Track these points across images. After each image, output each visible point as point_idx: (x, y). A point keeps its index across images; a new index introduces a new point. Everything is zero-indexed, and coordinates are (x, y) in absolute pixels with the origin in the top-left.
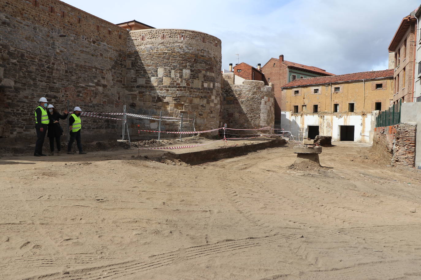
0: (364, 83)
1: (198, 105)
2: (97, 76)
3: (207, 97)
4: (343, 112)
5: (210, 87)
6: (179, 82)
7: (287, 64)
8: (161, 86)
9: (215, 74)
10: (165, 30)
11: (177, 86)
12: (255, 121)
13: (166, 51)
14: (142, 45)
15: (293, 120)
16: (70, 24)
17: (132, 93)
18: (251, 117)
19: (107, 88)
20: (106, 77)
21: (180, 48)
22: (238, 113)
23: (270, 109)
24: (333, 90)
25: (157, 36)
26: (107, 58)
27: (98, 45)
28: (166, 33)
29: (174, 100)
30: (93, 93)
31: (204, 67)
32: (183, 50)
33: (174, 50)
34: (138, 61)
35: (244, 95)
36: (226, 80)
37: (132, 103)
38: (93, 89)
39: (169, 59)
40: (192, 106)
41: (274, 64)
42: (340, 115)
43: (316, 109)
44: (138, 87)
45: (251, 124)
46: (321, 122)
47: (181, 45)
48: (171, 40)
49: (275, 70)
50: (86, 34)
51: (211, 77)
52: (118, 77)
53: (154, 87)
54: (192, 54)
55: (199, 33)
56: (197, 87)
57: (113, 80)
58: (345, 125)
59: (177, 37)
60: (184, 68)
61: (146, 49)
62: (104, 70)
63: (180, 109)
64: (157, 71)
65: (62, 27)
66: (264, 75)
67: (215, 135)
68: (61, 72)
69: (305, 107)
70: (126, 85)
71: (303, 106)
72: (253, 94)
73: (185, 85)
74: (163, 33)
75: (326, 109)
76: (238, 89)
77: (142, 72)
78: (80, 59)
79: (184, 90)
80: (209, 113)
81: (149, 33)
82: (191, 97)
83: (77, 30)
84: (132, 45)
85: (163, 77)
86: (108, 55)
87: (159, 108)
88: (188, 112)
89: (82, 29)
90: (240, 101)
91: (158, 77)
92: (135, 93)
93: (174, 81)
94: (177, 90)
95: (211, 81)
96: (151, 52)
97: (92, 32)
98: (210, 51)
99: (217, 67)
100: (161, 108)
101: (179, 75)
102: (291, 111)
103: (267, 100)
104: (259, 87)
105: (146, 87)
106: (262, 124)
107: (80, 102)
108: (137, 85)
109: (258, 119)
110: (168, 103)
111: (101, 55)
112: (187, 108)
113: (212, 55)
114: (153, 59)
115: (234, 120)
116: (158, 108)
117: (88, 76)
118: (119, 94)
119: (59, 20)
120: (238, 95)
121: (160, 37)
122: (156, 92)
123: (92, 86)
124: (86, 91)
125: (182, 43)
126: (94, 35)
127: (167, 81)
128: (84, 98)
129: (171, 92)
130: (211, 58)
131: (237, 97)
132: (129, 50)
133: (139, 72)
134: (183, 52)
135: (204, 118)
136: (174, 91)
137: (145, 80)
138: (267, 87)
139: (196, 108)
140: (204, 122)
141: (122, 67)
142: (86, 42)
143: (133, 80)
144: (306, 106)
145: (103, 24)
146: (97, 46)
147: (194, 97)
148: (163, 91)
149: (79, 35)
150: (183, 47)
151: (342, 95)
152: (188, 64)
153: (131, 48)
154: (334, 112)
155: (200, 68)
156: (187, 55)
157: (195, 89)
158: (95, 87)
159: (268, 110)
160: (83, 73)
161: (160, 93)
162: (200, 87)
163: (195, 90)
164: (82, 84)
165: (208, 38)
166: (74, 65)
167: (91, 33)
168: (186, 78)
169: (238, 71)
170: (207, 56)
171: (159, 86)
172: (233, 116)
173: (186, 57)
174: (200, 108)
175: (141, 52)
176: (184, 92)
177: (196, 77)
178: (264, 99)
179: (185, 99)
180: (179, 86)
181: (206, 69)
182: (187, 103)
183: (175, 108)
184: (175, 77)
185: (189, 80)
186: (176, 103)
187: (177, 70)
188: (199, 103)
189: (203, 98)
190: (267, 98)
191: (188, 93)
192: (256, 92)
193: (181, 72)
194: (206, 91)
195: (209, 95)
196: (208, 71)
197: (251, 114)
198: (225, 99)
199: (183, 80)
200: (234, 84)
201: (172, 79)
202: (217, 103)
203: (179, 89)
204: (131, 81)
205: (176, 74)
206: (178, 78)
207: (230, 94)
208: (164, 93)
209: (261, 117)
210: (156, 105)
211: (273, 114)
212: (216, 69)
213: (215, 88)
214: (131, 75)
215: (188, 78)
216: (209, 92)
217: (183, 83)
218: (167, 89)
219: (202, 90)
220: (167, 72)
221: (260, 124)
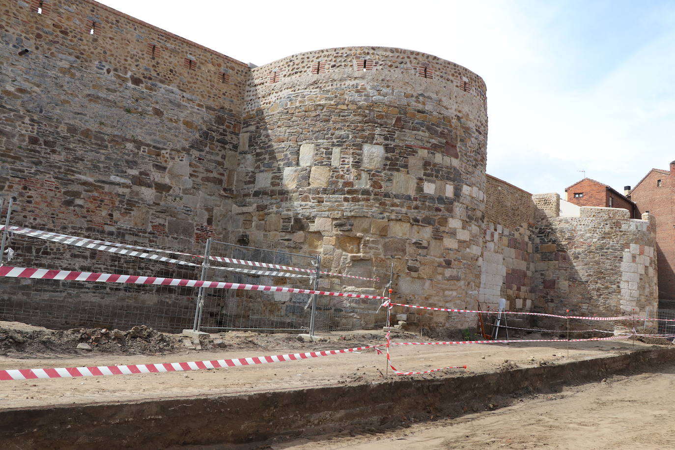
1: (404, 241)
2: (139, 161)
3: (434, 221)
5: (445, 194)
6: (351, 177)
8: (306, 189)
9: (461, 160)
10: (322, 51)
11: (346, 189)
12: (608, 298)
13: (323, 102)
14: (273, 93)
16: (62, 32)
17: (245, 209)
18: (598, 290)
19: (171, 192)
20: (169, 167)
21: (358, 91)
22: (566, 280)
23: (647, 273)
25: (304, 67)
26: (176, 122)
27: (151, 89)
28: (326, 58)
29: (336, 226)
30: (121, 202)
31: (425, 139)
32: (365, 95)
33: (342, 97)
34: (262, 131)
35: (582, 240)
36: (539, 207)
37: (243, 235)
38: (121, 190)
39: (328, 121)
40: (386, 243)
44: (256, 194)
45: (596, 306)
47: (361, 83)
48: (336, 73)
49: (662, 193)
50: (112, 61)
51: (447, 167)
52: (208, 171)
53: (287, 192)
54: (390, 106)
55: (412, 53)
56: (402, 191)
57: (191, 175)
59: (352, 66)
60: (366, 142)
61: (278, 101)
62: (165, 149)
63: (352, 252)
64: (297, 152)
65: (32, 34)
66: (636, 206)
67: (462, 328)
68: (15, 140)
70: (235, 192)
72: (604, 238)
73: (368, 187)
74: (318, 58)
76: (567, 226)
77: (267, 156)
78: (85, 115)
79: (364, 200)
80: (439, 266)
81: (287, 63)
82: (383, 218)
83: (82, 47)
84: (254, 98)
85: (310, 167)
86: (182, 115)
87: (297, 247)
88: (374, 260)
89: (99, 48)
90: (571, 252)
91: (299, 168)
92: (250, 209)
93: (337, 177)
94: (346, 200)
95: (449, 179)
96: (289, 106)
97: (132, 58)
98: (444, 99)
99: (469, 144)
100: (301, 248)
101: (351, 160)
103: (637, 252)
104: (618, 222)
105: (272, 194)
106: (625, 306)
107: (73, 218)
108: (255, 189)
109: (616, 295)
110: (319, 234)
111: (158, 113)
112: (370, 248)
113: (450, 110)
114: (291, 123)
115: (558, 297)
117: (108, 158)
118: (209, 210)
119: (22, 17)
120: (566, 239)
121: (311, 69)
122: (293, 207)
123: (118, 184)
124: (96, 194)
125: (362, 78)
126: (137, 66)
127: (320, 178)
128: (88, 211)
129: (328, 203)
130: (447, 119)
131: (565, 245)
132: (247, 110)
133: (260, 158)
134: (365, 100)
135: (423, 278)
136: (336, 202)
137: (271, 175)
138: (637, 222)
139: (397, 250)
140: (423, 289)
141: (225, 148)
142: (109, 78)
143: (249, 178)
145: (172, 44)
146: (145, 90)
147: (392, 220)
148: (310, 204)
149: (89, 59)
150: (365, 89)
152: (378, 131)
153: (251, 105)
155: (412, 143)
156: (377, 110)
157: (396, 196)
158: (128, 187)
159: (641, 275)
160: (92, 151)
161: (299, 207)
162: (412, 193)
163: (397, 201)
164: (85, 174)
165: (438, 66)
166: (62, 129)
167: (128, 59)
168: (371, 168)
169: (577, 196)
170: (435, 113)
171: (300, 189)
172: (556, 286)
173: (372, 113)
174: (410, 249)
175: (268, 109)
176: (363, 205)
177: (399, 166)
178: (629, 248)
179: (366, 222)
180: (350, 188)
181: (431, 144)
182: (370, 235)
183: (338, 248)
184: (342, 166)
185: (379, 172)
186: (341, 233)
187: (347, 148)
188: (408, 236)
189: (420, 223)
190: (638, 246)
191: (376, 207)
192: (609, 234)
193: (358, 151)
194: (431, 205)
195: (440, 217)
196: (439, 152)
197: (597, 283)
198: (536, 250)
199: (363, 172)
200: (558, 215)
201: (333, 171)
202: (468, 240)
203: (350, 196)
204: (245, 182)
205: (343, 158)
206: (349, 167)
207: (549, 238)
208: (312, 207)
209: (623, 291)
210: (291, 240)
211: (653, 284)
212: (463, 148)
213: (462, 198)
214: (246, 167)
215: (377, 167)
216: (442, 209)
217: (360, 181)
218: (319, 197)
219: (416, 200)
220: (322, 153)
221: (621, 307)
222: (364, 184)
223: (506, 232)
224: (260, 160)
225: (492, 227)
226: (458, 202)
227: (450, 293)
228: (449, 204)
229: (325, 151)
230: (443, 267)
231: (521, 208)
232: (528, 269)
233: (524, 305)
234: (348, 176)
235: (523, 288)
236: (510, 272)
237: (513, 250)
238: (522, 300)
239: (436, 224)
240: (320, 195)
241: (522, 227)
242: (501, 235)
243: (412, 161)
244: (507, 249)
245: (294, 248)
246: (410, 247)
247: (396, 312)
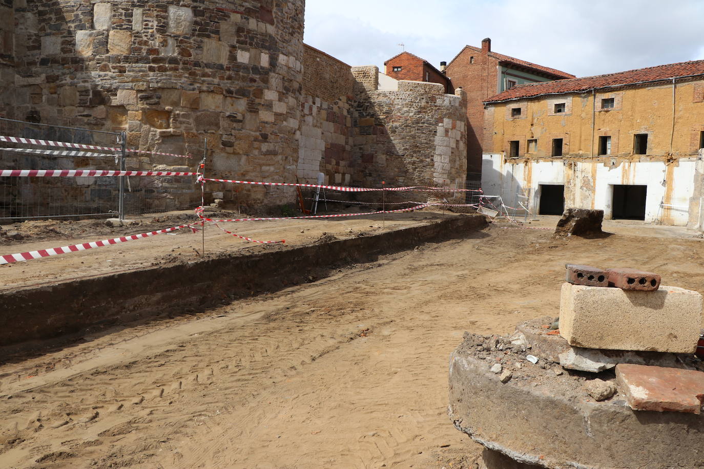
0: (675, 87)
1: (218, 114)
3: (249, 92)
4: (621, 153)
5: (260, 63)
6: (156, 43)
7: (498, 57)
8: (104, 56)
9: (277, 26)
11: (151, 57)
12: (422, 171)
15: (508, 172)
17: (31, 80)
18: (414, 163)
22: (383, 154)
23: (457, 147)
24: (599, 104)
31: (238, 2)
35: (399, 114)
36: (358, 80)
37: (32, 112)
40: (197, 117)
41: (472, 58)
42: (613, 161)
43: (558, 148)
44: (44, 62)
45: (412, 179)
46: (569, 175)
49: (474, 70)
51: (262, 34)
53: (82, 60)
56: (214, 60)
58: (625, 184)
60: (172, 3)
63: (160, 127)
64: (91, 12)
66: (450, 82)
69: (534, 143)
70: (16, 60)
71: (530, 141)
72: (419, 112)
73: (176, 54)
75: (582, 148)
76: (385, 99)
77: (53, 16)
79: (171, 69)
80: (255, 140)
82: (194, 89)
85: (108, 31)
87: (99, 124)
88: (185, 135)
90: (389, 126)
91: (94, 31)
92: (38, 80)
93: (140, 43)
94: (151, 69)
95: (264, 47)
99: (285, 9)
100: (103, 125)
101: (155, 23)
102: (504, 154)
103: (450, 126)
104: (433, 97)
105: (64, 62)
106: (438, 178)
108: (42, 56)
109: (430, 168)
110: (122, 109)
112: (181, 123)
115: (376, 171)
116: (96, 124)
120: (384, 113)
122: (90, 77)
127: (119, 43)
129: (131, 73)
131: (383, 119)
133: (44, 17)
135: (239, 154)
136: (140, 71)
137: (60, 39)
138: (450, 97)
139: (210, 124)
140: (239, 165)
143: (33, 42)
144: (536, 141)
147: (204, 91)
148: (110, 74)
151: (620, 117)
154: (599, 155)
155: (224, 6)
157: (207, 66)
159: (452, 148)
161: (99, 78)
162: (224, 62)
163: (208, 71)
168: (178, 33)
169: (396, 70)
171: (98, 57)
172: (374, 160)
174: (223, 123)
176: (170, 76)
177: (210, 32)
178: (442, 122)
179: (175, 95)
180: (155, 56)
181: (244, 8)
182: (180, 108)
183: (145, 124)
184: (145, 30)
185: (187, 38)
186: (148, 107)
187: (149, 10)
188: (221, 109)
189: (234, 95)
190: (451, 121)
191: (186, 77)
192: (424, 108)
193: (163, 14)
194: (246, 75)
195: (254, 88)
196: (253, 17)
197: (413, 156)
198: (355, 124)
199: (169, 38)
200: (376, 88)
201: (135, 36)
202: (285, 112)
203: (156, 66)
204: (27, 47)
205: (146, 21)
206: (153, 31)
207: (368, 112)
208: (113, 78)
209: (436, 164)
210: (90, 116)
211: (463, 157)
212: (280, 14)
213: (279, 68)
214: (27, 29)
215: (184, 33)
216: (257, 79)
217: (167, 48)
218: (120, 66)
219: (229, 70)
220: (121, 14)
221: (434, 179)
222: (171, 51)
223: (325, 106)
224: (44, 20)
225: (310, 100)
226: (274, 72)
227: (268, 168)
228: (264, 74)
229: (123, 12)
230: (261, 141)
231: (340, 80)
232: (347, 143)
233: (343, 179)
234: (153, 42)
235: (342, 163)
236: (329, 147)
237: (332, 124)
238: (341, 174)
239: (251, 96)
240: (122, 64)
241: (340, 100)
242: (320, 109)
243: (224, 26)
244: (325, 123)
245: (95, 125)
246: (224, 120)
247: (212, 191)
